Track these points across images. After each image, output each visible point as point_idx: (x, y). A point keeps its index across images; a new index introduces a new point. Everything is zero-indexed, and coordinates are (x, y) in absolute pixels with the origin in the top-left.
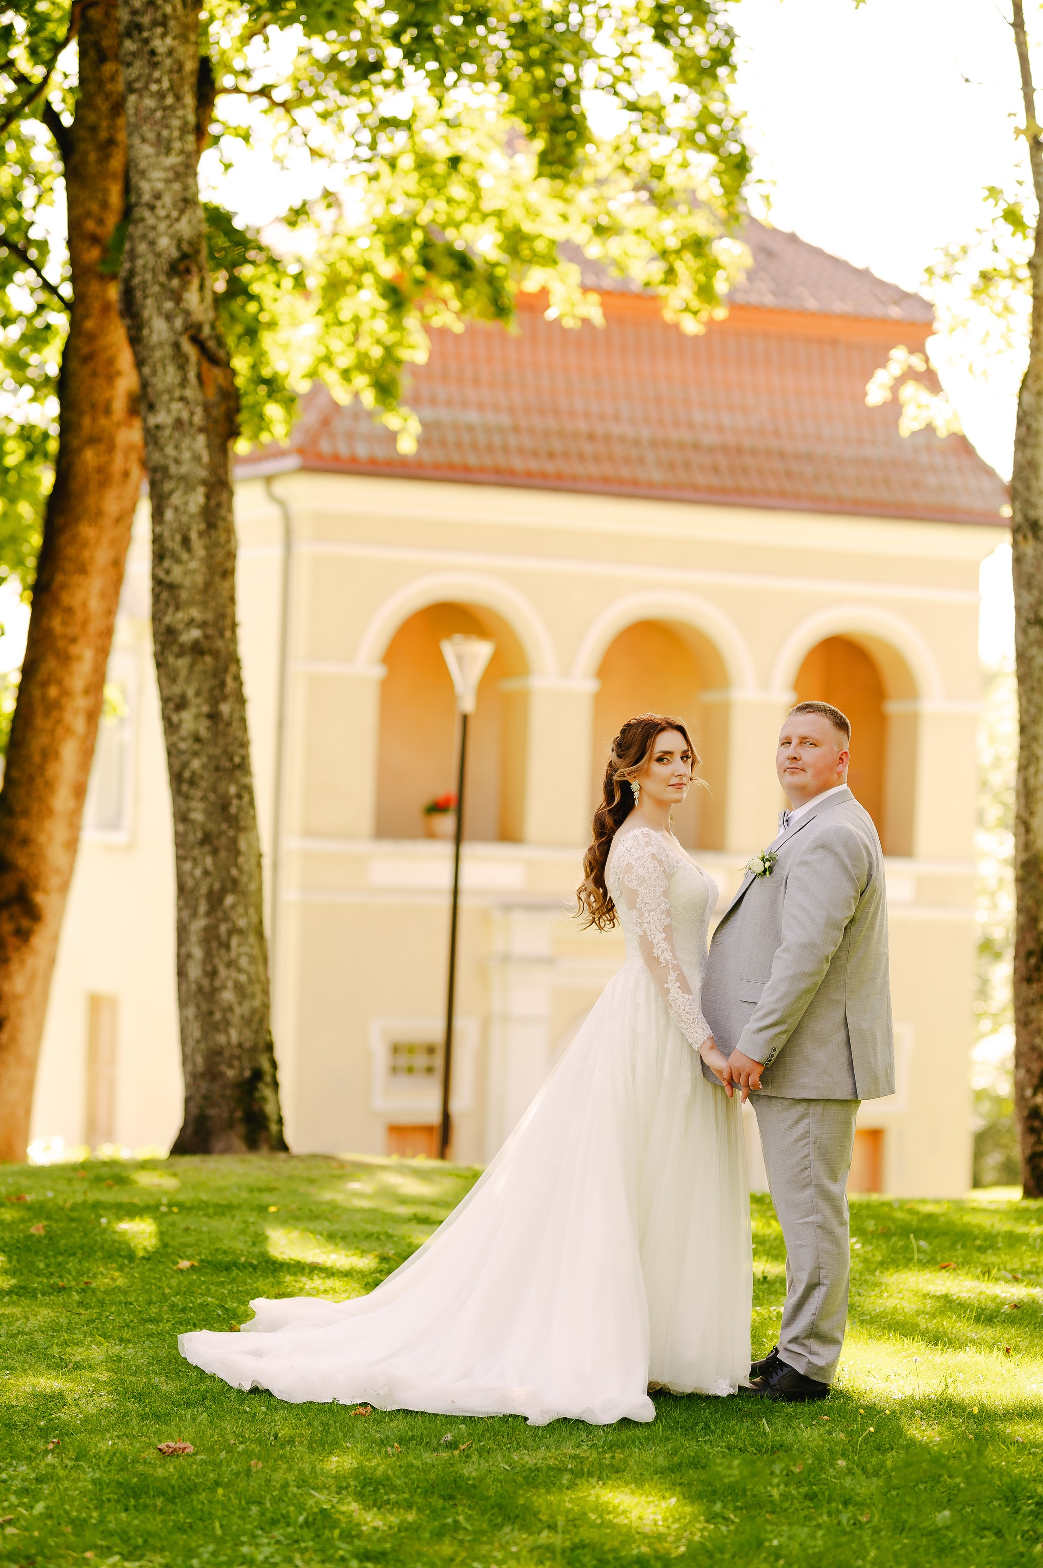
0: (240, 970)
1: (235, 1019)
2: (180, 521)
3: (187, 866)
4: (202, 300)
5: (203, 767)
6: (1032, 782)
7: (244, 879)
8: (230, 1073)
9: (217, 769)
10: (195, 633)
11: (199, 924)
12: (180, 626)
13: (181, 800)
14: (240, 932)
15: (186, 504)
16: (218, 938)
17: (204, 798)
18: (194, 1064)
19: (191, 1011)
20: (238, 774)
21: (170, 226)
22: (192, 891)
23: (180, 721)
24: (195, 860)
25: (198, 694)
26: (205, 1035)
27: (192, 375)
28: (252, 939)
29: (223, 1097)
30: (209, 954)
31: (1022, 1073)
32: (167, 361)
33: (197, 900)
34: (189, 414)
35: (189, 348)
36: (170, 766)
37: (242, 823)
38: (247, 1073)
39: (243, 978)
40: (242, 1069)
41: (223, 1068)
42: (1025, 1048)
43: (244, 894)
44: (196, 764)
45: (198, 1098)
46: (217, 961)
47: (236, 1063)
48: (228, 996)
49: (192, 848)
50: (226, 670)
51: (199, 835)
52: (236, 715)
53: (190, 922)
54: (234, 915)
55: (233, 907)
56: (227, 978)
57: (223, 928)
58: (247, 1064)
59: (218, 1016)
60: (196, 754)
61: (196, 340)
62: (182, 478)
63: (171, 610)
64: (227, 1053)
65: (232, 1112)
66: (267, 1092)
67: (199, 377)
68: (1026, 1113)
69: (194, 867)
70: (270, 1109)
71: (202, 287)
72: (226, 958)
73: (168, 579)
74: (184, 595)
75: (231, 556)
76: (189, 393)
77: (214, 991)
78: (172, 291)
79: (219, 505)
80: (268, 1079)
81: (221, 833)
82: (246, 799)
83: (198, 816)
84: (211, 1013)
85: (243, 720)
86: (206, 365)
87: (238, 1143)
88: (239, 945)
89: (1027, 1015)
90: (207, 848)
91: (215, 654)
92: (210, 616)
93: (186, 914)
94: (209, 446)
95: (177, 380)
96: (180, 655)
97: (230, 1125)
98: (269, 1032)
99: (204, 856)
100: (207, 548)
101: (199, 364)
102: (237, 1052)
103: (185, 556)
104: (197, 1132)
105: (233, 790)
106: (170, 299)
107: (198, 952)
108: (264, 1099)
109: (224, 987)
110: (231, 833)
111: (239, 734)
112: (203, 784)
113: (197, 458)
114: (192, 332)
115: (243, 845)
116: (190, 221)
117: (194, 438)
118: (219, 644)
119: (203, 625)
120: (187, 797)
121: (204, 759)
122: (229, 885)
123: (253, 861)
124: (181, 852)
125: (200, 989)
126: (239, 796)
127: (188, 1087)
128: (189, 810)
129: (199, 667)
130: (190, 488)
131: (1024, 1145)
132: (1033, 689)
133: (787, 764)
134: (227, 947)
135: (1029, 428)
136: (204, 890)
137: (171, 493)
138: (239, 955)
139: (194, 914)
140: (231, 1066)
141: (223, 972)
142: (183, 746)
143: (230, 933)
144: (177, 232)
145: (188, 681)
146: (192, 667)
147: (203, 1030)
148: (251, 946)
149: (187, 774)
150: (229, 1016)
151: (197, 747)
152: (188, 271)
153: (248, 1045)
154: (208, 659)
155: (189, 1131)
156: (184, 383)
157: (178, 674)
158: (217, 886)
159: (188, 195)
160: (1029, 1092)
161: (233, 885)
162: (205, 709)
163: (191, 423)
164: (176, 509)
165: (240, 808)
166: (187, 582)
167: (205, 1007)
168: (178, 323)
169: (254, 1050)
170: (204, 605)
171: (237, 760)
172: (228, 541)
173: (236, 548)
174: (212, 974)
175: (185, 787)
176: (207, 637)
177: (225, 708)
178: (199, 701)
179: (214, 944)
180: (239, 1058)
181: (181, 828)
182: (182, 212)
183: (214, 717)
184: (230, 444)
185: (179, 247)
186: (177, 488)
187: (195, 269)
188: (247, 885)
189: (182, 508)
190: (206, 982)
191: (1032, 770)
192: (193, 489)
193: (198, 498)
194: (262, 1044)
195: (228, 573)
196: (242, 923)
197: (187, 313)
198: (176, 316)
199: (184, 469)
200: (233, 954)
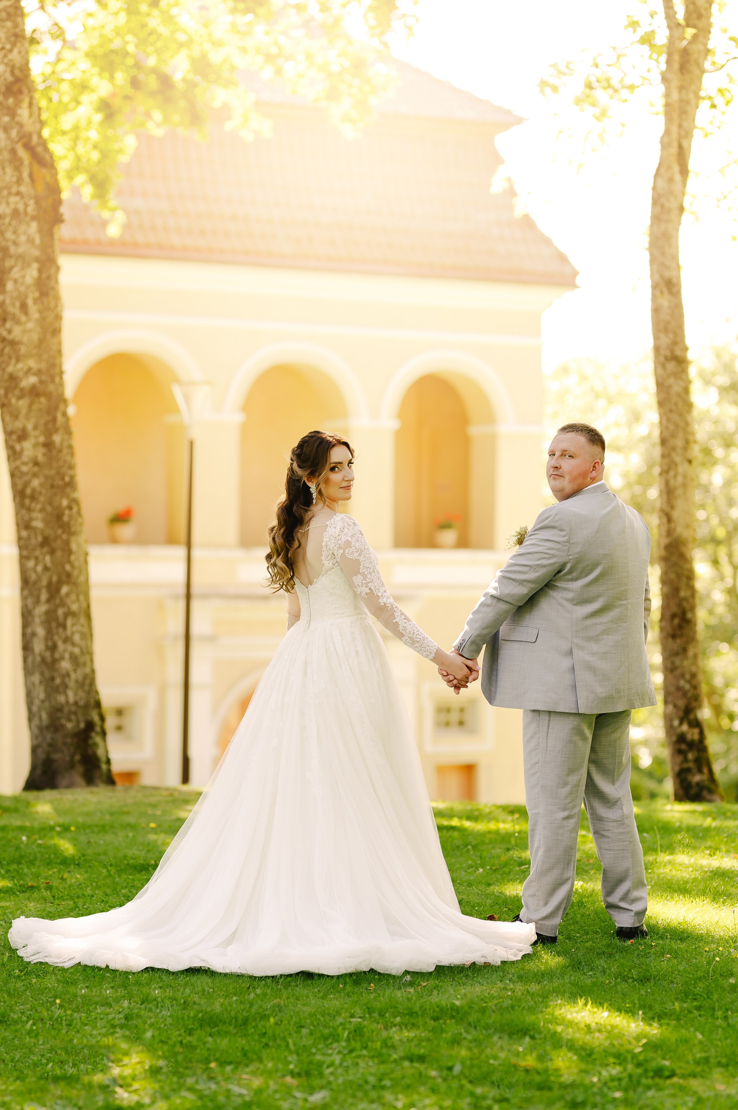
0: (74, 644)
1: (72, 684)
2: (19, 291)
3: (31, 564)
4: (31, 115)
5: (42, 485)
6: (672, 482)
7: (76, 573)
8: (69, 725)
9: (52, 486)
10: (33, 380)
11: (42, 609)
12: (21, 374)
13: (24, 512)
14: (74, 614)
15: (24, 277)
16: (57, 619)
17: (42, 510)
18: (40, 719)
19: (36, 678)
20: (68, 490)
21: (5, 56)
22: (35, 583)
23: (22, 450)
24: (37, 558)
25: (35, 428)
26: (48, 696)
27: (25, 175)
28: (83, 620)
29: (64, 744)
30: (49, 633)
31: (670, 707)
32: (6, 164)
33: (39, 590)
34: (24, 206)
35: (22, 153)
36: (14, 485)
37: (73, 529)
38: (82, 725)
39: (77, 651)
40: (78, 722)
41: (63, 721)
42: (672, 689)
43: (75, 584)
44: (36, 483)
45: (44, 745)
46: (56, 638)
47: (73, 717)
48: (65, 665)
49: (34, 549)
50: (56, 408)
51: (40, 539)
52: (65, 444)
53: (34, 608)
54: (68, 601)
55: (68, 595)
56: (64, 651)
57: (60, 612)
58: (81, 718)
59: (58, 681)
60: (35, 475)
61: (28, 147)
62: (20, 257)
63: (13, 361)
64: (66, 710)
65: (72, 756)
66: (98, 739)
67: (31, 176)
68: (674, 738)
69: (36, 565)
70: (100, 752)
71: (31, 105)
72: (63, 635)
73: (10, 337)
74: (23, 349)
75: (58, 317)
76: (23, 189)
77: (55, 661)
78: (8, 108)
79: (49, 278)
80: (98, 729)
81: (57, 537)
82: (75, 509)
83: (38, 524)
84: (53, 679)
85: (70, 447)
86: (36, 167)
87: (79, 780)
88: (73, 625)
89: (673, 663)
90: (46, 549)
91: (48, 396)
92: (43, 366)
93: (30, 602)
94: (40, 231)
95: (14, 179)
96: (20, 397)
97: (72, 766)
98: (97, 693)
99: (44, 556)
100: (40, 312)
101: (31, 165)
102: (73, 708)
103: (23, 319)
104: (44, 772)
105: (65, 503)
106: (7, 115)
107: (41, 631)
108: (96, 745)
109: (62, 658)
110: (65, 536)
111: (68, 458)
112: (42, 499)
113: (31, 241)
114: (25, 140)
115: (74, 546)
116: (20, 52)
117: (28, 225)
118: (51, 387)
119: (39, 373)
120: (29, 510)
121: (42, 479)
122: (64, 578)
123: (82, 558)
124: (25, 553)
125: (43, 660)
126: (70, 508)
127: (34, 737)
128: (31, 519)
129: (35, 407)
130: (26, 265)
131: (673, 763)
132: (671, 411)
133: (551, 472)
134: (64, 627)
135: (662, 206)
136: (44, 582)
137: (11, 268)
138: (73, 633)
139: (38, 602)
140: (70, 720)
141: (61, 646)
142: (24, 469)
143: (66, 615)
144: (10, 60)
145: (27, 417)
146: (30, 406)
147: (46, 691)
148: (82, 626)
149: (28, 491)
150: (67, 680)
151: (36, 469)
152: (20, 92)
153: (82, 703)
154: (43, 400)
155: (39, 771)
156: (19, 181)
157: (20, 412)
158: (55, 579)
159: (17, 30)
160: (676, 723)
161: (67, 578)
162: (42, 439)
163: (26, 213)
164: (15, 281)
165: (71, 516)
166: (25, 339)
167: (47, 674)
168: (14, 133)
169: (86, 706)
170: (39, 357)
171: (67, 479)
172: (56, 306)
173: (62, 311)
174: (53, 648)
175: (27, 501)
176: (41, 382)
177: (57, 438)
178: (37, 433)
179: (54, 625)
180: (76, 713)
181: (24, 534)
182: (14, 45)
183: (48, 445)
184: (56, 229)
185: (12, 72)
186: (16, 265)
187: (25, 91)
188: (78, 577)
189: (20, 281)
190: (48, 655)
191: (672, 473)
192: (29, 265)
193: (32, 273)
194: (92, 702)
195: (56, 332)
196: (74, 607)
197: (20, 125)
198: (13, 128)
199: (21, 250)
200: (69, 632)
